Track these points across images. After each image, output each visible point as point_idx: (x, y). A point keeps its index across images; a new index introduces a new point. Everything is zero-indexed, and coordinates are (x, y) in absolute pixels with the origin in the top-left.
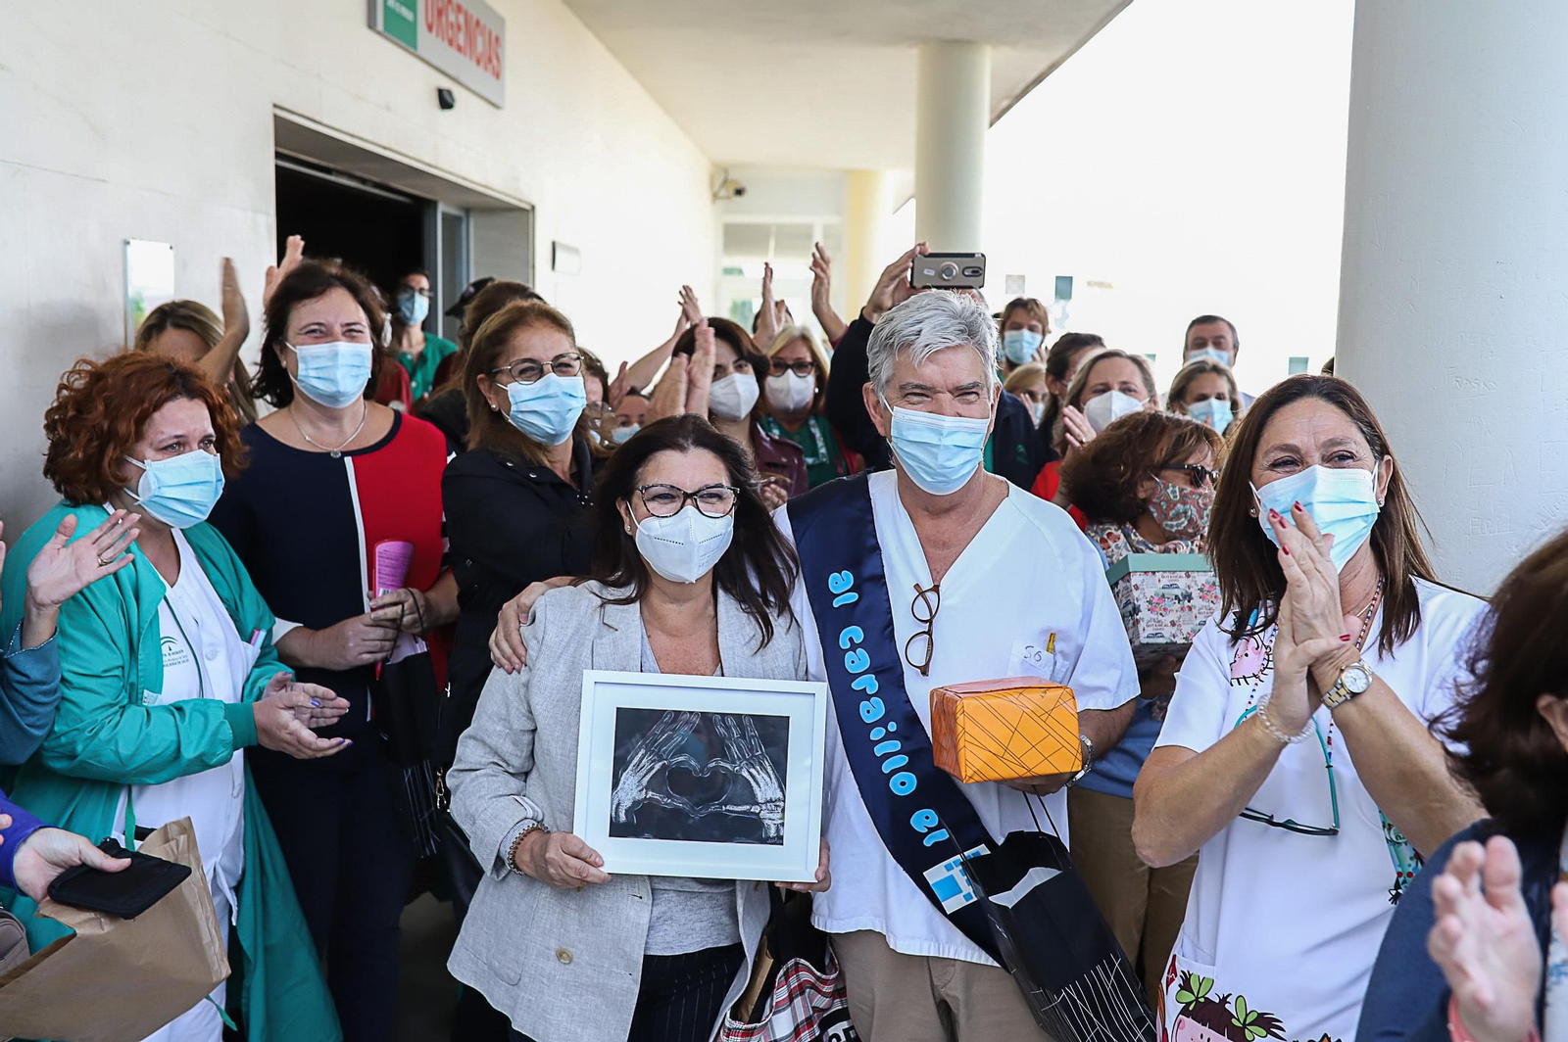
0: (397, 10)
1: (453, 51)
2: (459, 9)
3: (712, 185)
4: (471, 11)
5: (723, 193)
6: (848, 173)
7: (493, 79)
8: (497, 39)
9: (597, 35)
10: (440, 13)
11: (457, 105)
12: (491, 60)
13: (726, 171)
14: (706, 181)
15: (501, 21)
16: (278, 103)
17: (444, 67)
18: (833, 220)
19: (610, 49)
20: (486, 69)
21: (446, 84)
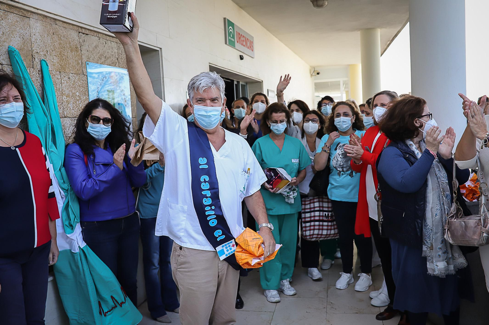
0: (231, 39)
1: (243, 46)
2: (243, 36)
3: (310, 72)
4: (246, 37)
5: (314, 74)
6: (349, 65)
7: (252, 51)
8: (252, 42)
9: (276, 37)
10: (239, 38)
11: (244, 59)
12: (251, 47)
13: (314, 68)
14: (309, 72)
15: (253, 37)
16: (210, 62)
17: (241, 50)
18: (346, 79)
19: (280, 40)
20: (250, 49)
21: (242, 54)
